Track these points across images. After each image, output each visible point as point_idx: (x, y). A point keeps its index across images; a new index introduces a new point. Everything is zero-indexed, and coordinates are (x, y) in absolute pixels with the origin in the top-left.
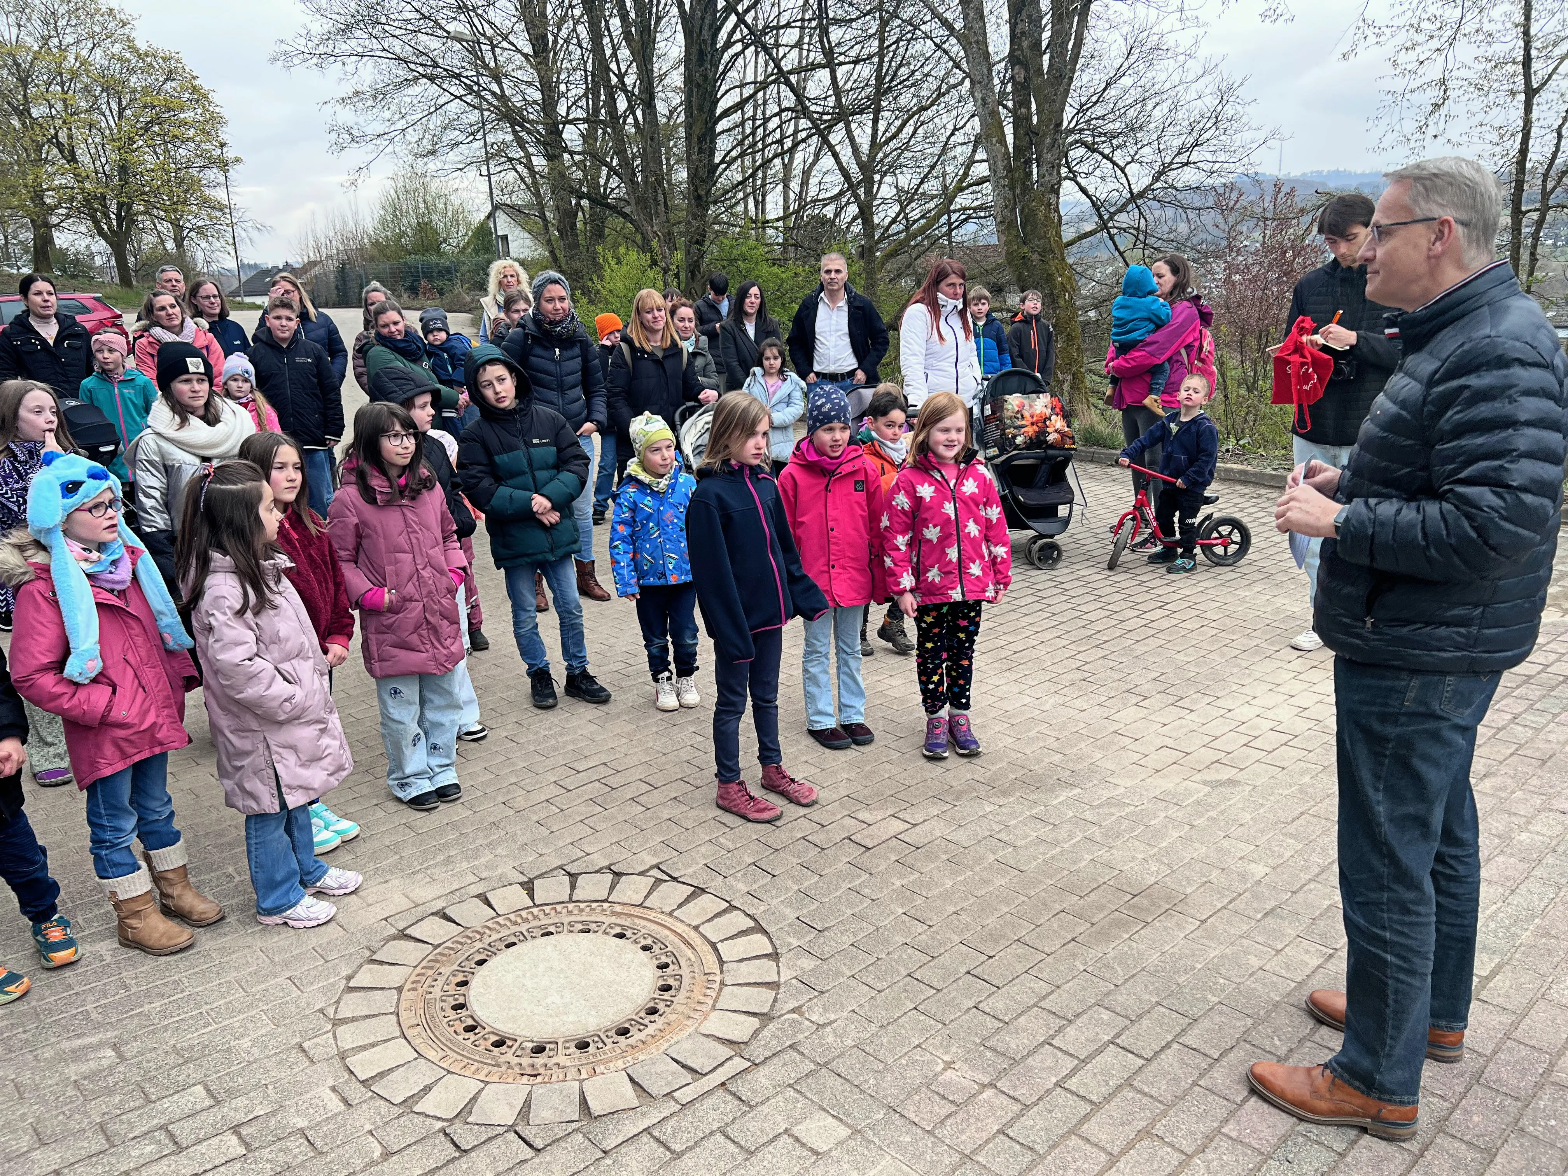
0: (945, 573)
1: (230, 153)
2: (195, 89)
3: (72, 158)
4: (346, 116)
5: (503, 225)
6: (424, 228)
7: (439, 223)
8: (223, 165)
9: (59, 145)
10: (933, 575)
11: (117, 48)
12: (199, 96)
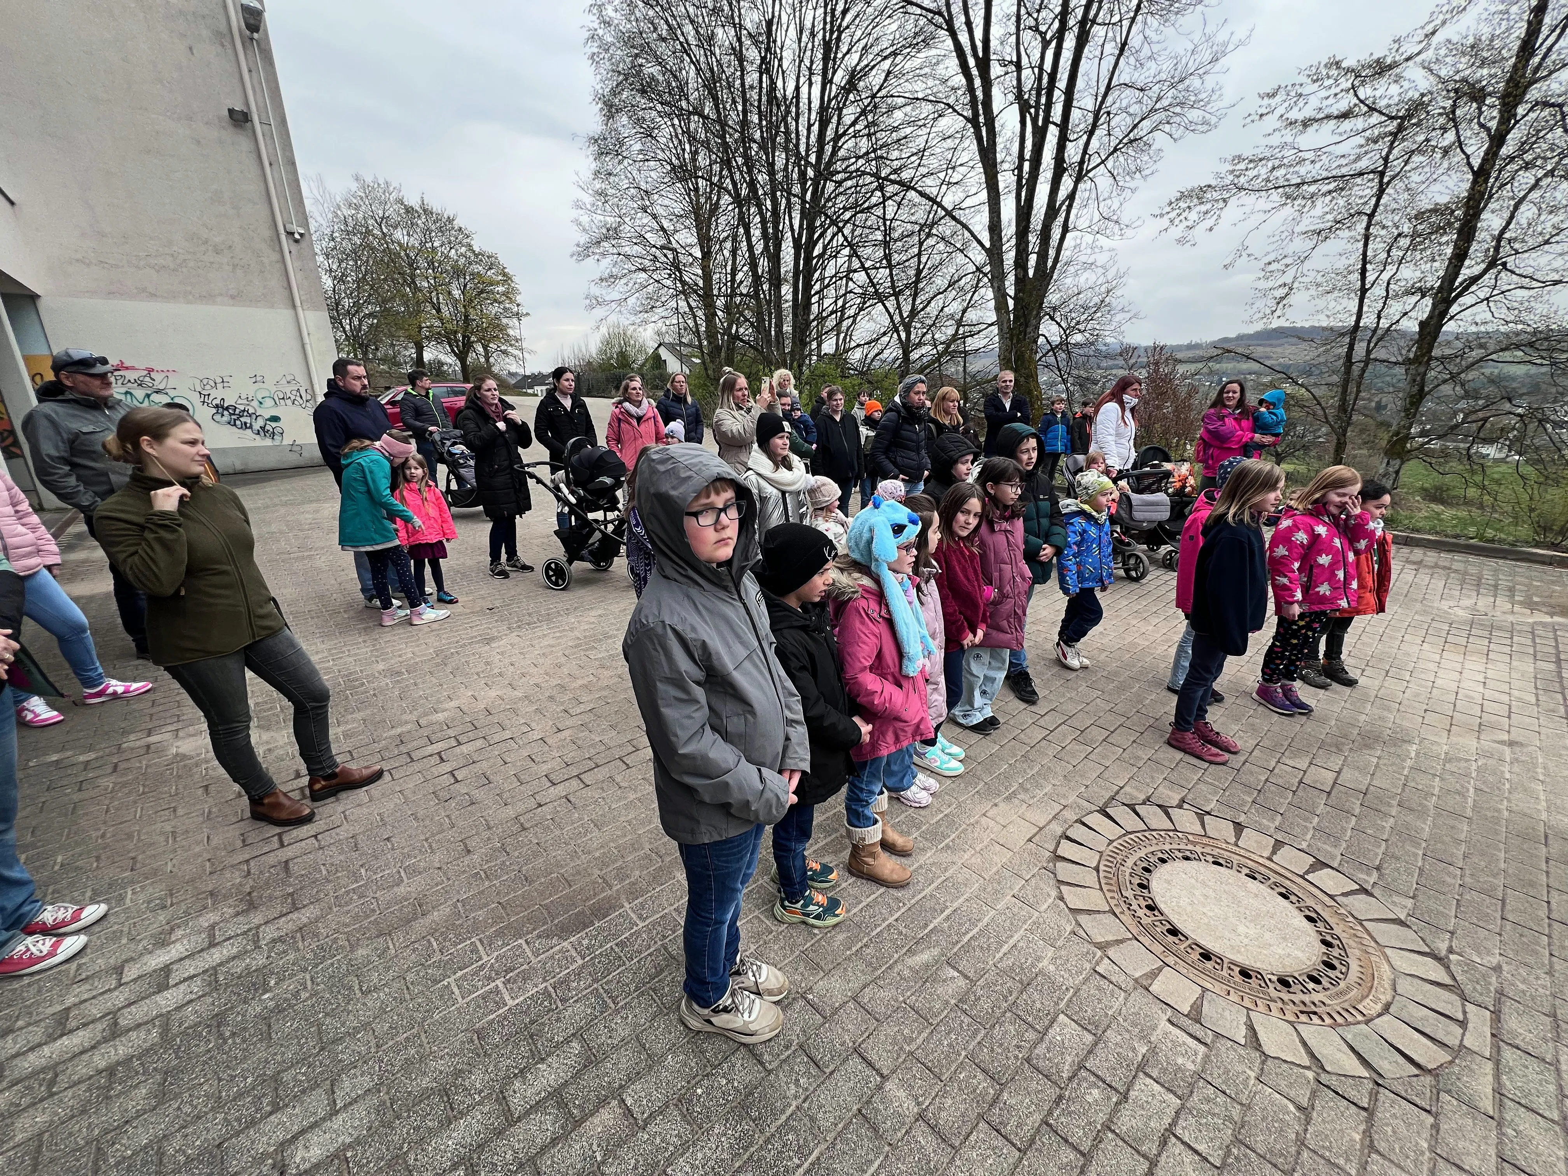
0: (1334, 589)
1: (523, 310)
2: (505, 275)
3: (439, 310)
4: (596, 291)
5: (664, 353)
6: (622, 355)
7: (631, 351)
8: (517, 315)
9: (432, 303)
10: (1324, 589)
11: (463, 249)
12: (507, 278)
